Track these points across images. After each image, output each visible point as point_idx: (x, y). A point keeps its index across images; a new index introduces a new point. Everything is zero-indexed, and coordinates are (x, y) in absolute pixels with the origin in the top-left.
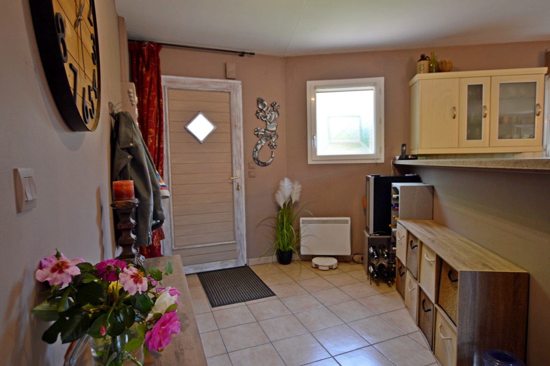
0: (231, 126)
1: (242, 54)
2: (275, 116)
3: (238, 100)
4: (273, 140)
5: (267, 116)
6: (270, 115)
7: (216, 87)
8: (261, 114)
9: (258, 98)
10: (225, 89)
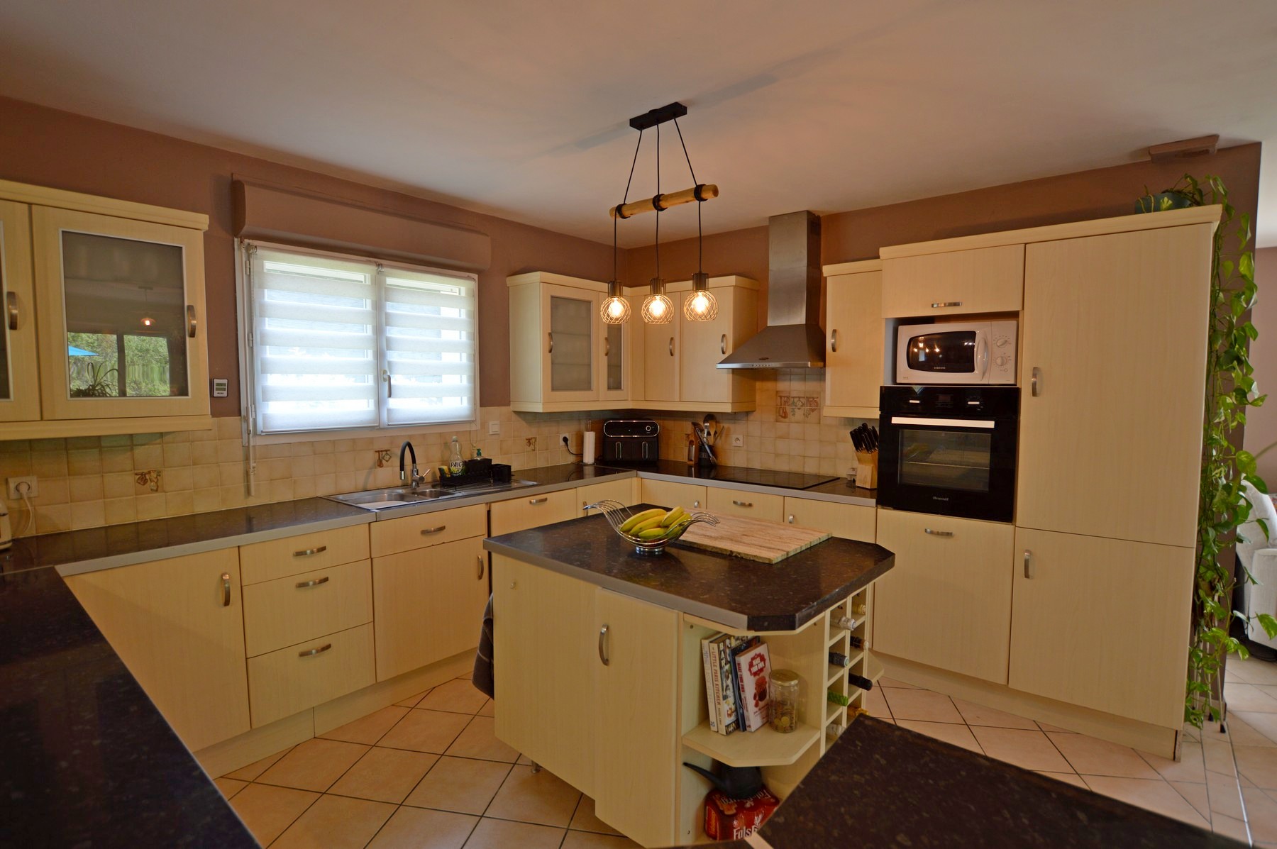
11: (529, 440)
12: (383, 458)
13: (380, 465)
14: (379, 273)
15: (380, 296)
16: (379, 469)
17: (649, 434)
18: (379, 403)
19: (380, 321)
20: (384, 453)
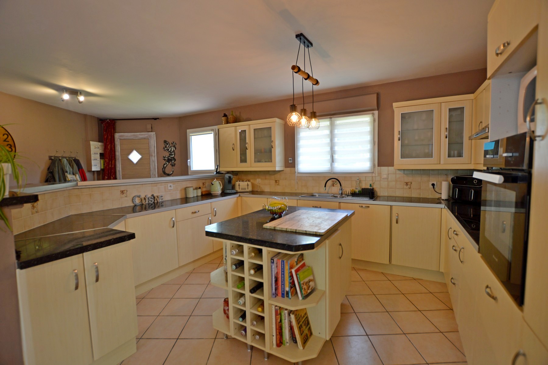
0: (150, 155)
1: (155, 119)
2: (174, 149)
3: (153, 142)
4: (173, 162)
5: (169, 150)
6: (171, 149)
7: (142, 137)
8: (166, 148)
9: (164, 140)
10: (146, 137)
11: (407, 184)
12: (334, 183)
13: (333, 186)
14: (331, 120)
15: (332, 128)
16: (333, 187)
17: (476, 185)
18: (331, 165)
19: (332, 136)
20: (335, 182)
